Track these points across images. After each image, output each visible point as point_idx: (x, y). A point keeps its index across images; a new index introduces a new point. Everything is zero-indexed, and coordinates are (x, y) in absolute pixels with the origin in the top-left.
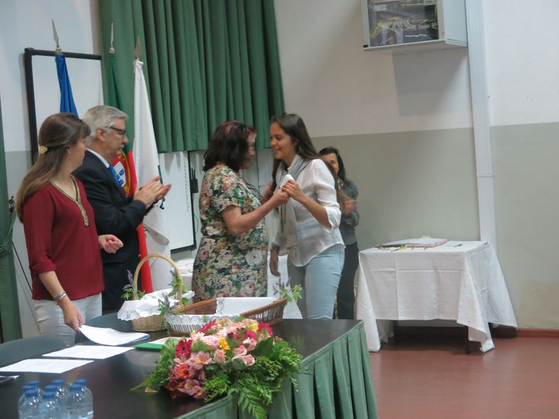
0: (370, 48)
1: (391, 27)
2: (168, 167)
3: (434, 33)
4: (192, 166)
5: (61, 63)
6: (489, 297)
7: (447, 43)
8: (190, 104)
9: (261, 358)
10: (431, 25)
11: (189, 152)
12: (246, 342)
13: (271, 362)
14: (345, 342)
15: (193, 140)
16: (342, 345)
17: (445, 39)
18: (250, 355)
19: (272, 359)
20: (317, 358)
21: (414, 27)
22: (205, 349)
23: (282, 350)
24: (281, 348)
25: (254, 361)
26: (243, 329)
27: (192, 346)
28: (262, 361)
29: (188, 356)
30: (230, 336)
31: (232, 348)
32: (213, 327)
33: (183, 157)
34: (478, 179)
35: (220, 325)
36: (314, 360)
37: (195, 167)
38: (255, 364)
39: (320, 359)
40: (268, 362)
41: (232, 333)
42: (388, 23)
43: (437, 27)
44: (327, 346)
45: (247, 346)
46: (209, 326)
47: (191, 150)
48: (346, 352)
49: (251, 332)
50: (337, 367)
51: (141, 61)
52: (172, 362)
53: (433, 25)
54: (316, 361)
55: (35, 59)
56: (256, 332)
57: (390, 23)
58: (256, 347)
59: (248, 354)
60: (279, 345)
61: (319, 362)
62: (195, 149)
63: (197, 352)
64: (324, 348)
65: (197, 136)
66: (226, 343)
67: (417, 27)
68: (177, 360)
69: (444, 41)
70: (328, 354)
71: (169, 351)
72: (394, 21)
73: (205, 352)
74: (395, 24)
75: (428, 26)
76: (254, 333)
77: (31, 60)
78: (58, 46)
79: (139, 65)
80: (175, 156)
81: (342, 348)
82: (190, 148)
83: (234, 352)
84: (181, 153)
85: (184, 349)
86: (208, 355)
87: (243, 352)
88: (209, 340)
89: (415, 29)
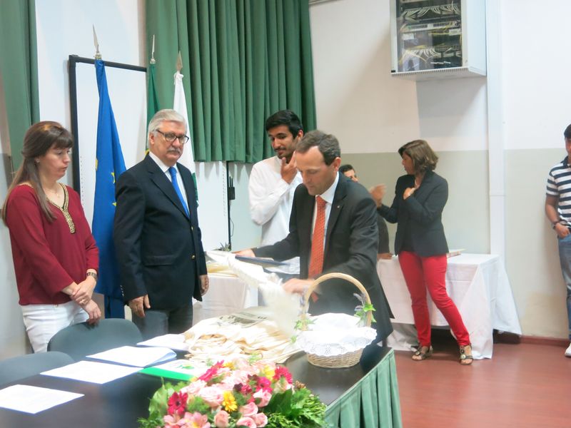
0: (397, 73)
1: (418, 54)
2: (207, 175)
3: (457, 61)
4: (230, 175)
5: (101, 68)
6: (496, 306)
7: (470, 70)
8: (230, 117)
9: (275, 416)
10: (455, 53)
11: (228, 162)
12: (257, 395)
13: (288, 422)
14: (374, 377)
15: (231, 151)
16: (371, 382)
17: (468, 67)
18: (262, 414)
19: (290, 418)
20: (344, 402)
21: (439, 55)
22: (203, 408)
23: (303, 401)
24: (301, 398)
25: (266, 421)
26: (255, 376)
27: (188, 402)
28: (278, 419)
29: (182, 415)
30: (238, 388)
31: (238, 405)
32: (220, 372)
33: (222, 166)
34: (491, 198)
35: (227, 369)
36: (340, 404)
37: (233, 176)
38: (269, 424)
39: (346, 403)
40: (284, 422)
41: (241, 384)
42: (415, 51)
43: (461, 55)
44: (355, 385)
45: (257, 401)
46: (213, 371)
47: (229, 160)
48: (375, 389)
49: (265, 379)
50: (365, 409)
51: (181, 73)
52: (161, 420)
53: (457, 54)
54: (342, 406)
55: (78, 65)
56: (271, 379)
57: (417, 51)
58: (270, 402)
59: (259, 412)
60: (299, 394)
61: (345, 406)
62: (233, 159)
63: (192, 411)
64: (351, 389)
65: (235, 148)
66: (232, 398)
67: (442, 55)
68: (168, 419)
69: (466, 69)
70: (356, 394)
71: (159, 406)
72: (421, 49)
73: (203, 413)
74: (421, 52)
75: (452, 54)
76: (269, 382)
77: (75, 66)
78: (98, 52)
79: (179, 77)
80: (214, 165)
81: (371, 385)
82: (228, 159)
83: (241, 411)
84: (221, 163)
85: (178, 404)
86: (205, 418)
87: (252, 411)
88: (210, 394)
89: (440, 57)
